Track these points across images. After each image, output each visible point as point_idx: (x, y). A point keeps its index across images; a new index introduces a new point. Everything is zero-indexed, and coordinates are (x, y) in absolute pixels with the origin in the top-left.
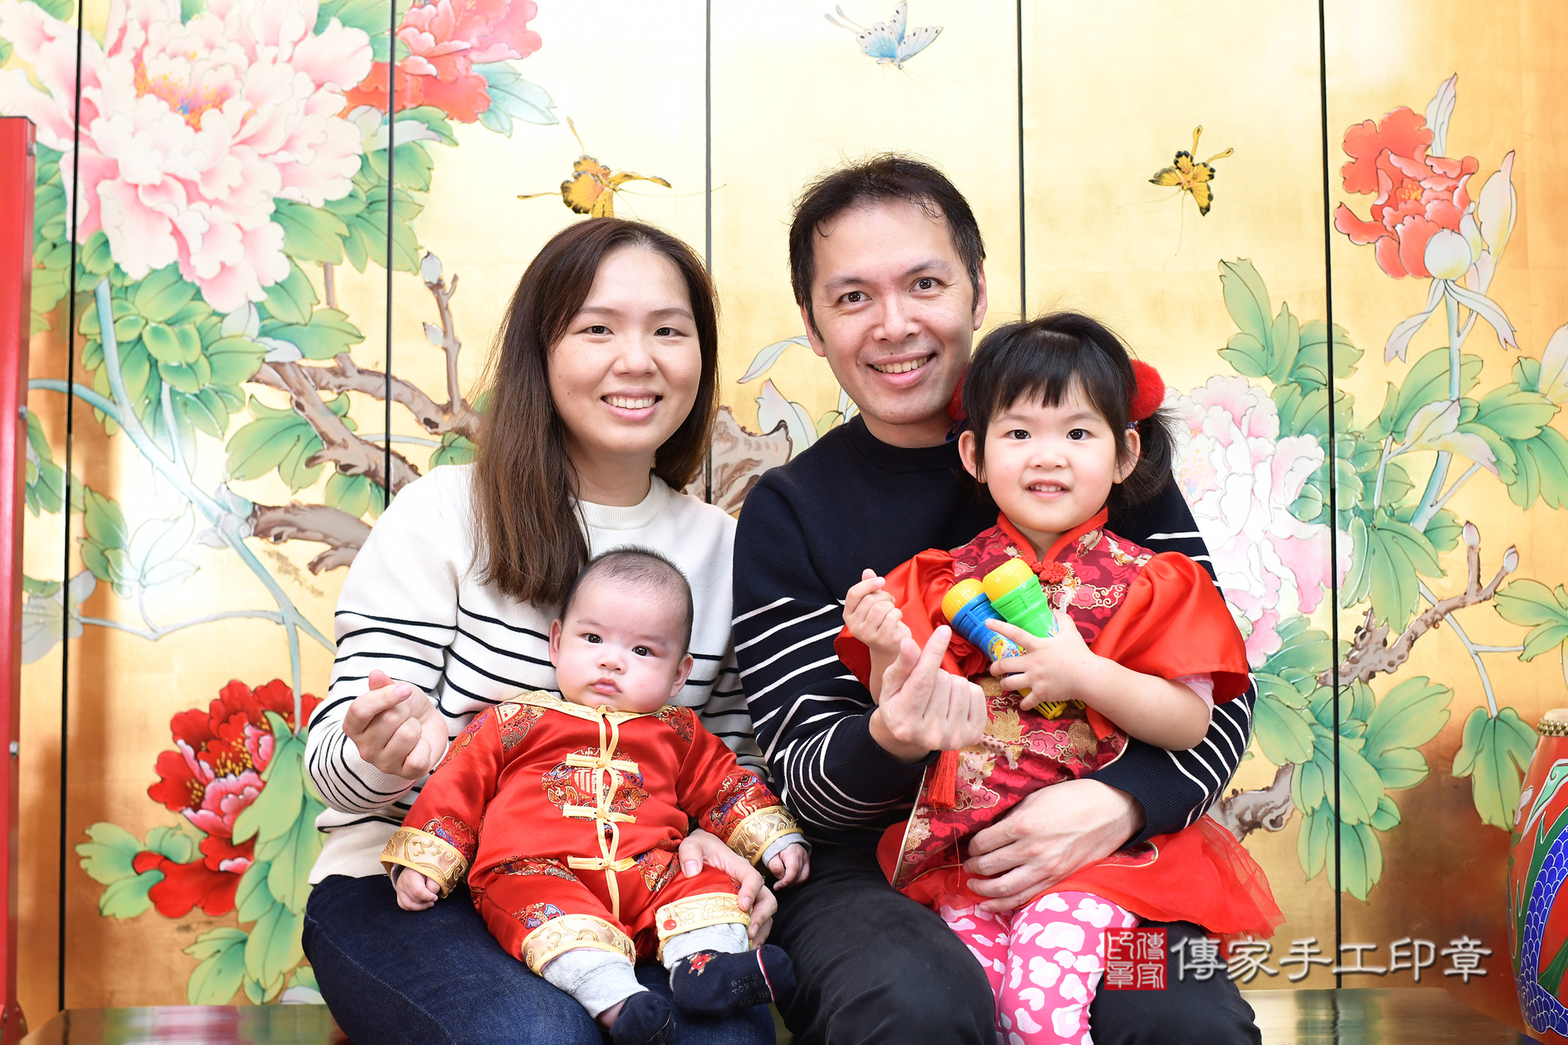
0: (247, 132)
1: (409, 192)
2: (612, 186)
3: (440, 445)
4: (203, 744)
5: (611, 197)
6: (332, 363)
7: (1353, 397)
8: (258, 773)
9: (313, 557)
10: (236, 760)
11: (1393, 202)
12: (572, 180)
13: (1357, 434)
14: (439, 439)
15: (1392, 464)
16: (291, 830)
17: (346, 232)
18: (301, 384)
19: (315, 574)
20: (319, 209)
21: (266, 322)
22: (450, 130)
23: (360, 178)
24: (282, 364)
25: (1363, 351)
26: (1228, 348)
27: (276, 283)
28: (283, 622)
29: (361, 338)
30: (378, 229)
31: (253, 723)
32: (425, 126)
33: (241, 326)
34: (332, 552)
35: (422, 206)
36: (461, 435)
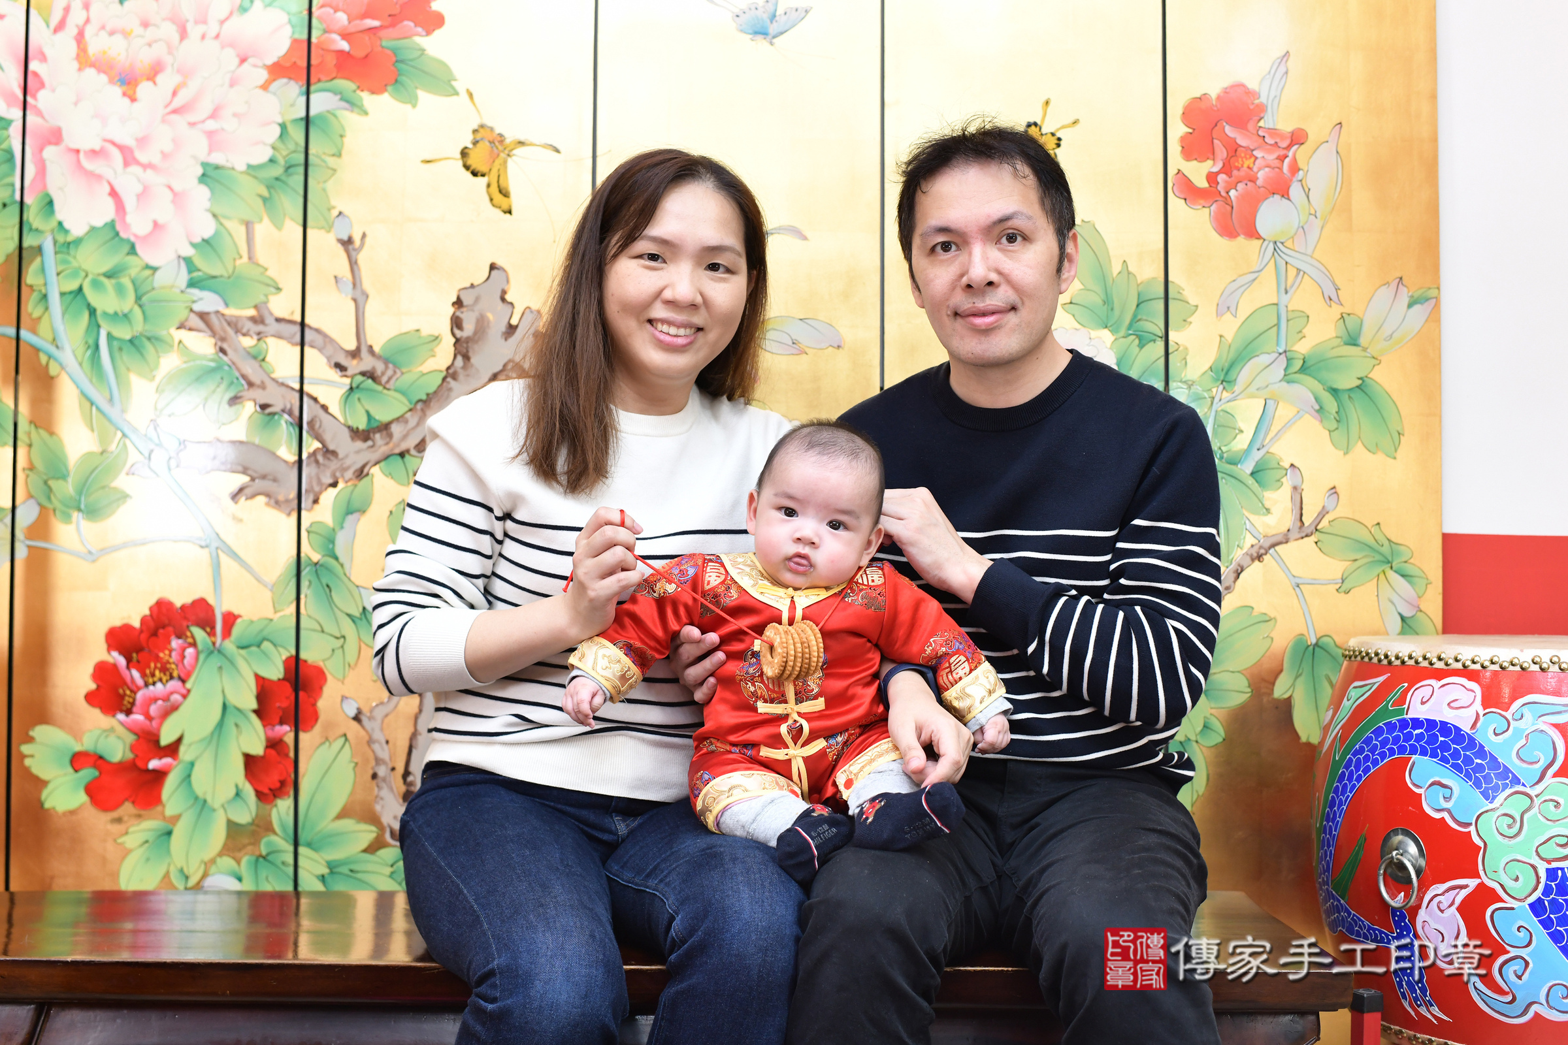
0: (178, 102)
1: (323, 157)
2: (506, 152)
3: (348, 387)
4: (134, 655)
5: (505, 162)
6: (252, 312)
7: (1186, 349)
8: (183, 681)
9: (235, 487)
10: (164, 669)
11: (1227, 169)
12: (470, 146)
13: (1190, 383)
14: (347, 381)
15: (1222, 410)
16: (212, 734)
17: (265, 193)
18: (225, 331)
19: (236, 503)
20: (242, 173)
21: (195, 274)
22: (361, 99)
23: (279, 145)
24: (208, 314)
25: (1197, 306)
26: (1071, 303)
27: (204, 240)
28: (207, 546)
29: (279, 289)
30: (295, 191)
31: (179, 637)
32: (338, 97)
33: (171, 278)
34: (251, 483)
35: (335, 170)
36: (368, 377)
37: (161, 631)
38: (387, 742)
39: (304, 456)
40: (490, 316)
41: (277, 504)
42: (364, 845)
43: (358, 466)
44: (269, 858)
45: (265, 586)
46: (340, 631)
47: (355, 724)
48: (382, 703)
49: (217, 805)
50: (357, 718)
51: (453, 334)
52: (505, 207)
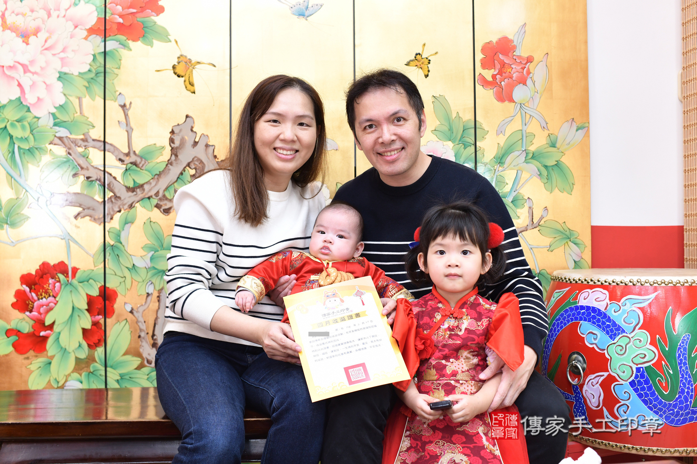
0: (47, 45)
1: (112, 69)
2: (192, 67)
3: (125, 169)
4: (33, 286)
5: (192, 71)
6: (82, 137)
7: (484, 149)
8: (55, 297)
9: (76, 213)
10: (46, 292)
11: (500, 73)
12: (177, 64)
13: (486, 165)
14: (124, 166)
15: (499, 175)
16: (68, 320)
17: (87, 85)
18: (70, 145)
19: (77, 220)
20: (76, 76)
21: (57, 120)
22: (128, 44)
23: (93, 64)
24: (62, 137)
25: (488, 131)
26: (435, 130)
27: (60, 105)
28: (64, 239)
29: (94, 127)
30: (100, 84)
31: (52, 278)
32: (118, 43)
33: (46, 122)
34: (83, 211)
35: (117, 75)
36: (134, 165)
37: (45, 276)
38: (145, 322)
39: (106, 199)
40: (186, 138)
41: (95, 220)
42: (136, 366)
43: (130, 203)
44: (94, 373)
45: (90, 256)
46: (123, 275)
47: (130, 314)
48: (142, 305)
49: (71, 351)
50: (131, 312)
51: (170, 146)
52: (192, 90)
